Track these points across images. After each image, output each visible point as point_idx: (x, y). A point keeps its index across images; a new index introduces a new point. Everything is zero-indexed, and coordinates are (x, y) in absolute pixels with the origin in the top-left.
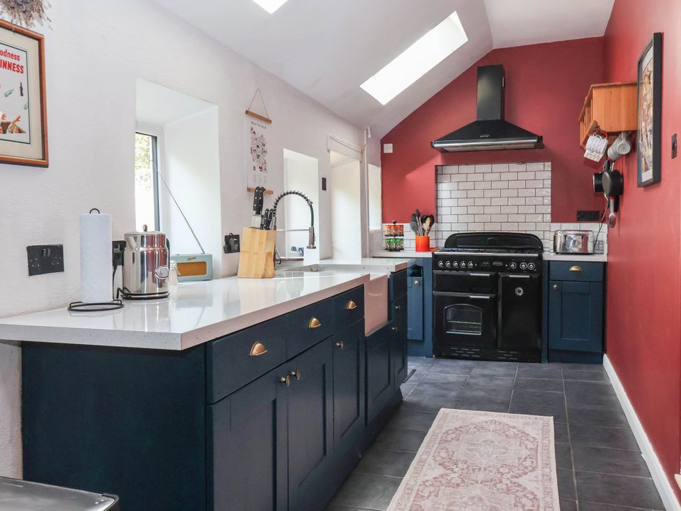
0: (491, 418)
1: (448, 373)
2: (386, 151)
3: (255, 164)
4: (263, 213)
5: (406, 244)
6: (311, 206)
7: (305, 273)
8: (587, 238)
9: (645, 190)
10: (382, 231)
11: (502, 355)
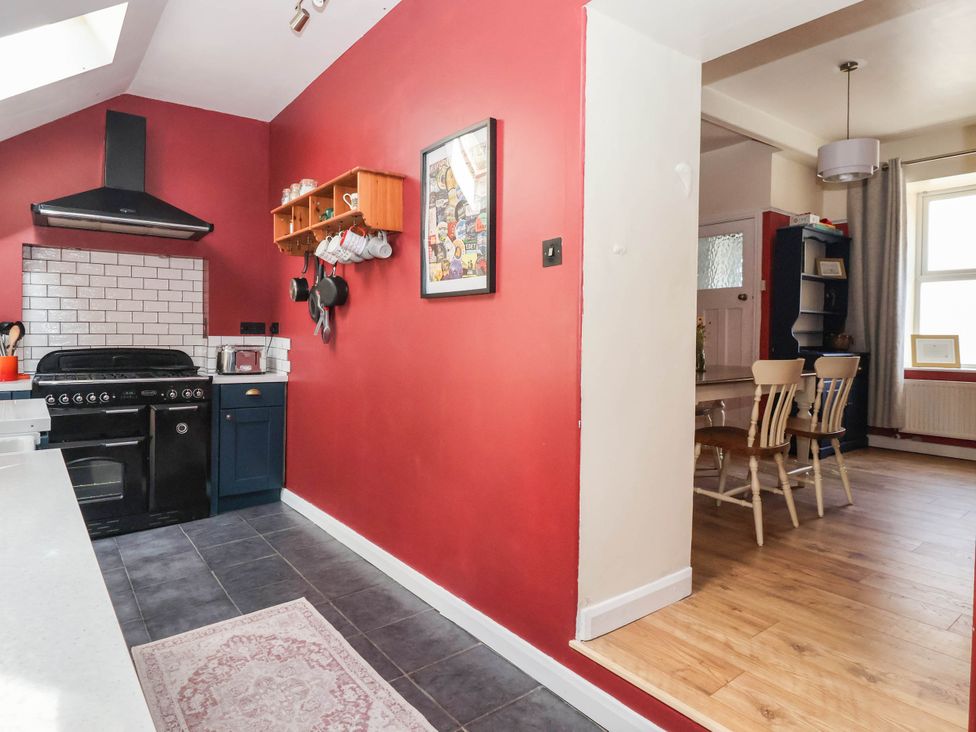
8: (260, 354)
11: (155, 520)
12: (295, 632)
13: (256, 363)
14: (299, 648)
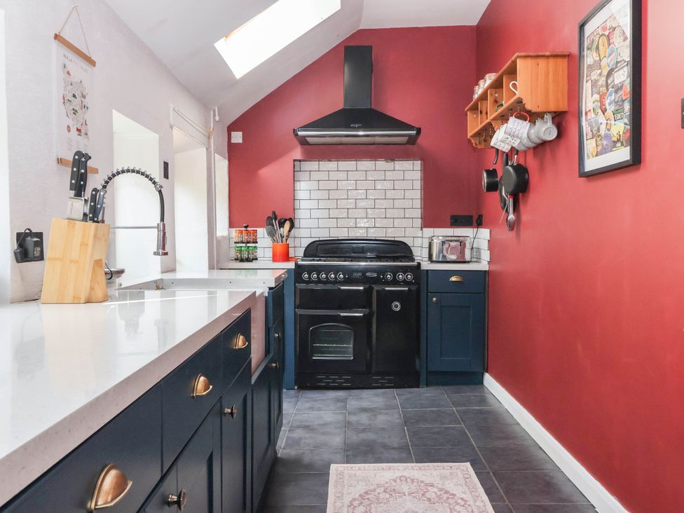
0: (398, 474)
1: (319, 409)
2: (234, 140)
3: (71, 123)
4: (88, 194)
5: (259, 253)
6: (160, 192)
7: (147, 293)
8: (465, 245)
9: (588, 181)
10: (229, 238)
11: (376, 381)
12: (450, 486)
13: (462, 252)
14: (448, 498)
